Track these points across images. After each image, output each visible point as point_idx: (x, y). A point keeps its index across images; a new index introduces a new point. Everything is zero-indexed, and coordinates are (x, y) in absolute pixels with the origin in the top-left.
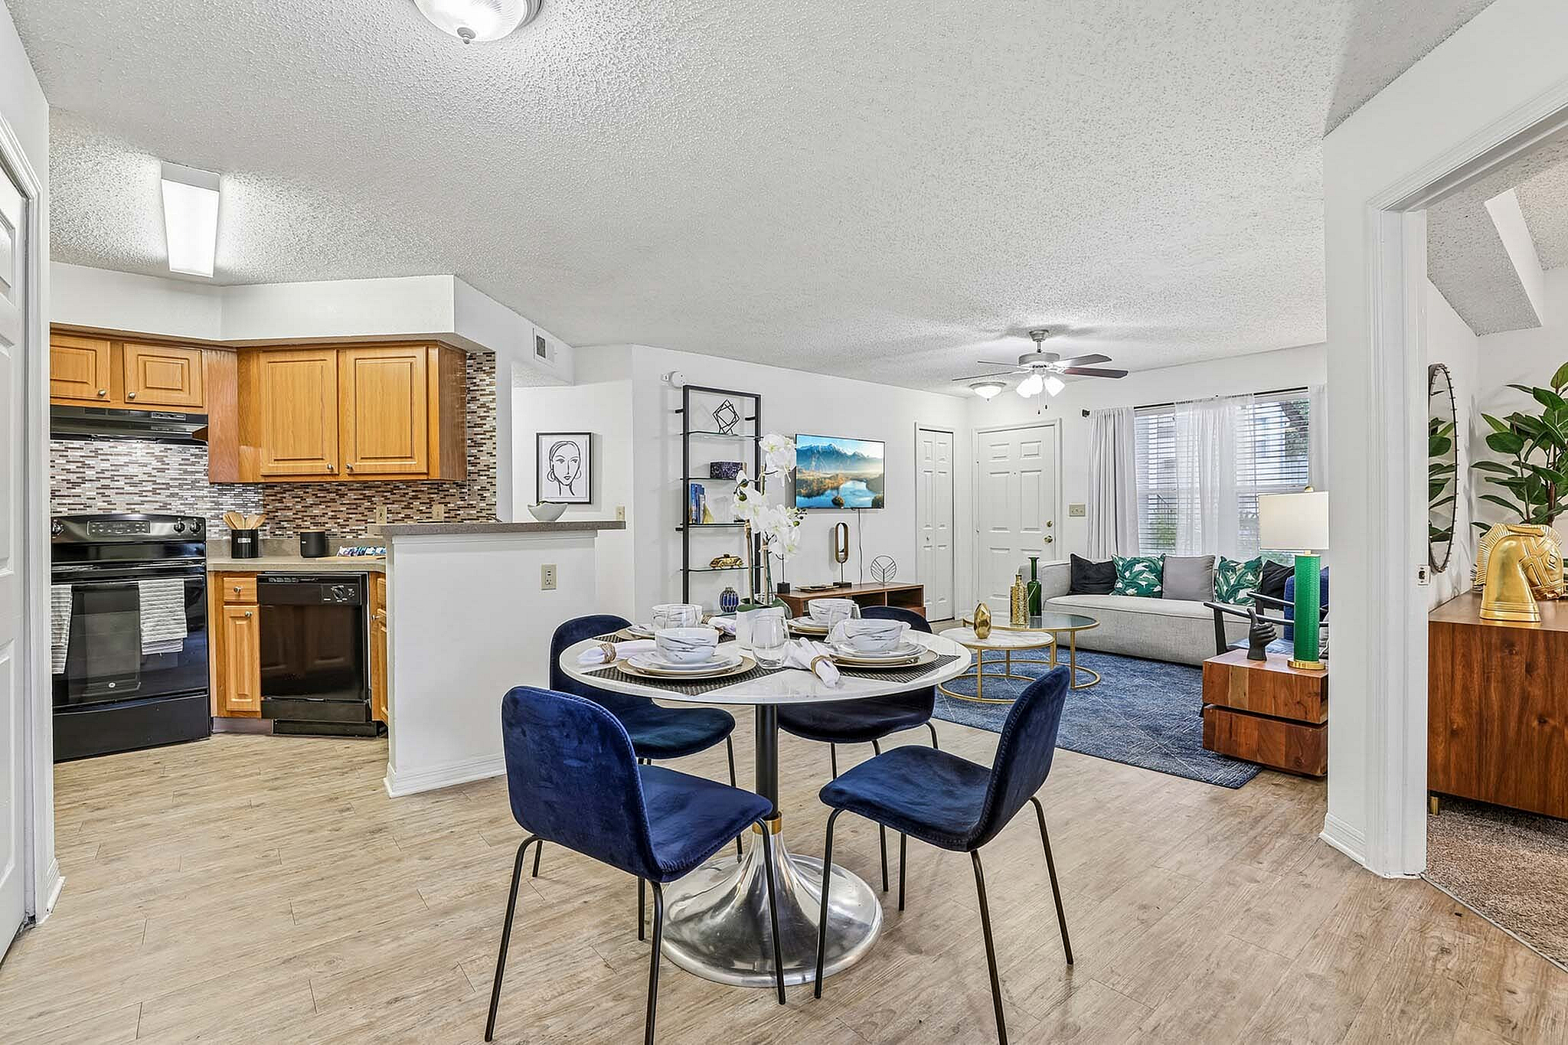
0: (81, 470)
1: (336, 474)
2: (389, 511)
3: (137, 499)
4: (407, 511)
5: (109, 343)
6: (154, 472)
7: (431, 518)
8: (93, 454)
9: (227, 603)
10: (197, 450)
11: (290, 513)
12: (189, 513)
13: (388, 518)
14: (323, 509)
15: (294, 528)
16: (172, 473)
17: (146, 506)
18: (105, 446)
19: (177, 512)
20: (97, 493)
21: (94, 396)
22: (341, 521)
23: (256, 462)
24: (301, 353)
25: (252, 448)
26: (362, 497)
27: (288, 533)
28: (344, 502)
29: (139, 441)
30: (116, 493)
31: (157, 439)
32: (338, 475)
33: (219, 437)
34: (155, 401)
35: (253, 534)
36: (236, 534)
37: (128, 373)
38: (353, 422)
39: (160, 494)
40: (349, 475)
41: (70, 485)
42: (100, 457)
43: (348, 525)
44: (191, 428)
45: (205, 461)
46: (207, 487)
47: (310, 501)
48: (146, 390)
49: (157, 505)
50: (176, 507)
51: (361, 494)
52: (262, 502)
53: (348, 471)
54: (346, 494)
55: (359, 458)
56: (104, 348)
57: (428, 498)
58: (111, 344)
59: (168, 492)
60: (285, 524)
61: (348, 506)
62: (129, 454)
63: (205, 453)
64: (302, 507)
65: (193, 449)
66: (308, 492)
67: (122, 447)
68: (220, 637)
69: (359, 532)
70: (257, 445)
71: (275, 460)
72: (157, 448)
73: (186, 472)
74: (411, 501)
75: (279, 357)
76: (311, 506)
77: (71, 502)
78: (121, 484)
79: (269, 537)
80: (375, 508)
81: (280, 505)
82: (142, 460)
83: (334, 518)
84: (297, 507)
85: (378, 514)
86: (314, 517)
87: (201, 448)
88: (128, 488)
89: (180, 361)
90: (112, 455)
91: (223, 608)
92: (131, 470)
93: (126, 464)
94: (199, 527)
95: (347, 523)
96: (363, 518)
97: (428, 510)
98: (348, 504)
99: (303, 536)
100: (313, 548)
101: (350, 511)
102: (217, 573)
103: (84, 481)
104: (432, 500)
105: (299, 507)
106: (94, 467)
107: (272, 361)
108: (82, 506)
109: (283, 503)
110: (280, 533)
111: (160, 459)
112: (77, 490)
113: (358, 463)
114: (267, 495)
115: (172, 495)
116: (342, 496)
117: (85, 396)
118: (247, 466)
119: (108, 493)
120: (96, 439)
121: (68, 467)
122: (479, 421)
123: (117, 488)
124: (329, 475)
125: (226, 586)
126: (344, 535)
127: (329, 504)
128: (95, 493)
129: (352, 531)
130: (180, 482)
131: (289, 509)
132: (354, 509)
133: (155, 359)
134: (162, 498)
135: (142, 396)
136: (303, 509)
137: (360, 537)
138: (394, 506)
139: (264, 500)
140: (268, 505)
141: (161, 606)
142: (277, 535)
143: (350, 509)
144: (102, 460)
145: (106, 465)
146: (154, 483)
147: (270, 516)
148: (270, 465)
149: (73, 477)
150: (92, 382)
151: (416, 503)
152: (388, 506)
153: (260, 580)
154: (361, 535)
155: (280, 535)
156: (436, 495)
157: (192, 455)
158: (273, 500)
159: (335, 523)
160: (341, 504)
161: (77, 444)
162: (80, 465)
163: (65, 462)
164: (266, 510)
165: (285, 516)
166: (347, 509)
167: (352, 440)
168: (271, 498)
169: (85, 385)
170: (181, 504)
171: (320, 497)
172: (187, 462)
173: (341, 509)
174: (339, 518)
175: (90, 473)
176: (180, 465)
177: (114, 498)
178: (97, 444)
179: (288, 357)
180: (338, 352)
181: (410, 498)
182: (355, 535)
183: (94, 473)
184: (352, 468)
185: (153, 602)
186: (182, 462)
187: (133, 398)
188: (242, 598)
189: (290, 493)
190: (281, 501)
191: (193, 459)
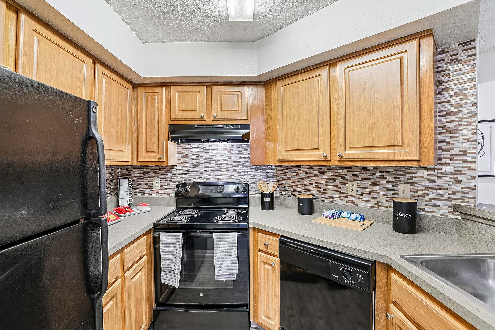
0: (198, 158)
1: (328, 161)
2: (358, 187)
3: (220, 173)
4: (375, 188)
5: (206, 86)
6: (227, 159)
7: (396, 194)
8: (202, 150)
9: (260, 251)
10: (245, 146)
11: (290, 182)
12: (242, 181)
13: (357, 191)
14: (310, 181)
15: (292, 191)
16: (234, 159)
17: (223, 177)
18: (206, 145)
19: (236, 180)
20: (204, 170)
21: (199, 118)
22: (322, 190)
23: (275, 152)
24: (303, 74)
25: (273, 143)
26: (337, 174)
27: (289, 194)
28: (324, 177)
29: (221, 142)
30: (212, 170)
31: (228, 140)
32: (330, 161)
33: (256, 137)
34: (226, 118)
35: (271, 195)
36: (263, 195)
37: (214, 103)
38: (343, 119)
39: (229, 170)
40: (339, 161)
41: (194, 166)
42: (205, 151)
43: (327, 193)
44: (243, 133)
45: (249, 151)
46: (249, 166)
47: (302, 175)
48: (222, 112)
49: (228, 176)
50: (236, 177)
51: (336, 173)
52: (275, 175)
53: (339, 158)
54: (326, 172)
55: (348, 147)
56: (203, 89)
57: (394, 178)
58: (207, 87)
59: (232, 169)
60: (287, 188)
61: (327, 180)
62: (216, 149)
63: (249, 147)
64: (297, 179)
65: (243, 145)
66: (301, 170)
67: (214, 146)
68: (256, 271)
69: (335, 199)
70: (275, 141)
71: (286, 150)
72: (228, 145)
73: (241, 158)
74: (377, 180)
75: (289, 81)
76: (303, 178)
77: (194, 175)
78: (213, 165)
79: (278, 195)
80: (347, 183)
81: (284, 176)
82: (222, 152)
83: (317, 187)
84: (294, 178)
85: (349, 188)
86: (304, 186)
87: (247, 144)
88: (216, 168)
89: (237, 93)
90: (210, 150)
91: (258, 253)
92: (217, 158)
93: (215, 155)
94: (246, 189)
95: (326, 192)
96: (338, 189)
97: (395, 188)
98: (326, 179)
99: (300, 200)
100: (306, 209)
101: (328, 184)
102: (254, 229)
103: (199, 164)
104: (397, 180)
105: (295, 178)
106: (203, 157)
107: (284, 84)
108: (198, 177)
109: (286, 175)
110: (284, 193)
111: (229, 151)
112: (196, 169)
113: (347, 152)
114: (278, 171)
115: (235, 171)
116: (323, 173)
117: (196, 118)
118: (270, 153)
119: (208, 170)
120: (204, 142)
121: (193, 157)
122: (452, 109)
123: (212, 168)
124: (323, 161)
125: (260, 239)
126: (324, 199)
127: (314, 178)
128: (203, 170)
129: (329, 198)
130: (238, 164)
131: (289, 179)
132: (331, 182)
133: (225, 93)
134: (230, 173)
135: (220, 115)
136: (298, 180)
137: (335, 202)
138: (362, 182)
139: (276, 173)
140: (278, 176)
141: (225, 251)
142: (283, 194)
143: (329, 182)
144: (206, 153)
145: (207, 155)
146: (227, 164)
147: (279, 182)
148: (283, 154)
149: (195, 162)
150: (198, 110)
151: (382, 181)
152: (358, 182)
153: (281, 242)
154: (336, 201)
155: (284, 194)
156: (402, 176)
157: (243, 148)
158: (281, 173)
159: (318, 191)
160: (322, 179)
161: (197, 145)
162: (197, 156)
163: (192, 154)
164: (277, 179)
165: (287, 184)
166: (326, 182)
167: (342, 134)
168: (279, 172)
169: (195, 112)
170: (239, 176)
171: (308, 173)
172: (241, 153)
173: (322, 182)
174: (320, 188)
175: (201, 160)
176: (238, 154)
177: (211, 173)
178: (204, 145)
179: (295, 79)
180: (330, 66)
181: (377, 178)
182: (331, 200)
183: (203, 160)
184: (342, 156)
185: (221, 248)
186: (239, 153)
187: (215, 117)
188: (269, 251)
189: (290, 169)
190: (285, 174)
191: (243, 151)
